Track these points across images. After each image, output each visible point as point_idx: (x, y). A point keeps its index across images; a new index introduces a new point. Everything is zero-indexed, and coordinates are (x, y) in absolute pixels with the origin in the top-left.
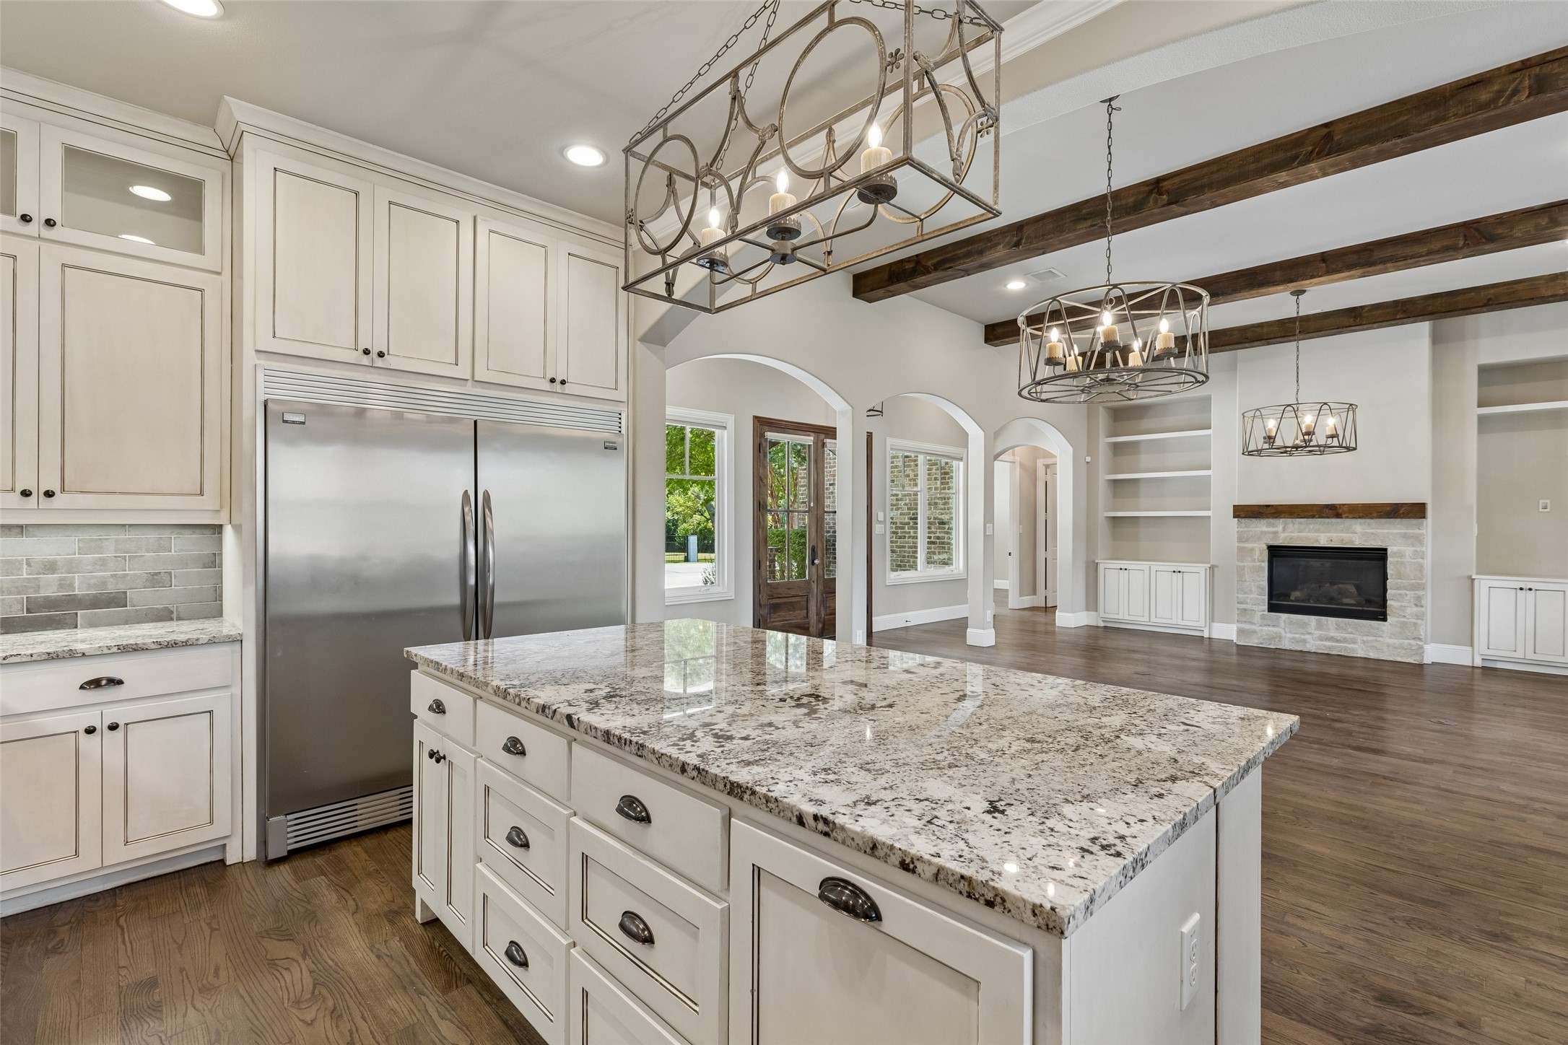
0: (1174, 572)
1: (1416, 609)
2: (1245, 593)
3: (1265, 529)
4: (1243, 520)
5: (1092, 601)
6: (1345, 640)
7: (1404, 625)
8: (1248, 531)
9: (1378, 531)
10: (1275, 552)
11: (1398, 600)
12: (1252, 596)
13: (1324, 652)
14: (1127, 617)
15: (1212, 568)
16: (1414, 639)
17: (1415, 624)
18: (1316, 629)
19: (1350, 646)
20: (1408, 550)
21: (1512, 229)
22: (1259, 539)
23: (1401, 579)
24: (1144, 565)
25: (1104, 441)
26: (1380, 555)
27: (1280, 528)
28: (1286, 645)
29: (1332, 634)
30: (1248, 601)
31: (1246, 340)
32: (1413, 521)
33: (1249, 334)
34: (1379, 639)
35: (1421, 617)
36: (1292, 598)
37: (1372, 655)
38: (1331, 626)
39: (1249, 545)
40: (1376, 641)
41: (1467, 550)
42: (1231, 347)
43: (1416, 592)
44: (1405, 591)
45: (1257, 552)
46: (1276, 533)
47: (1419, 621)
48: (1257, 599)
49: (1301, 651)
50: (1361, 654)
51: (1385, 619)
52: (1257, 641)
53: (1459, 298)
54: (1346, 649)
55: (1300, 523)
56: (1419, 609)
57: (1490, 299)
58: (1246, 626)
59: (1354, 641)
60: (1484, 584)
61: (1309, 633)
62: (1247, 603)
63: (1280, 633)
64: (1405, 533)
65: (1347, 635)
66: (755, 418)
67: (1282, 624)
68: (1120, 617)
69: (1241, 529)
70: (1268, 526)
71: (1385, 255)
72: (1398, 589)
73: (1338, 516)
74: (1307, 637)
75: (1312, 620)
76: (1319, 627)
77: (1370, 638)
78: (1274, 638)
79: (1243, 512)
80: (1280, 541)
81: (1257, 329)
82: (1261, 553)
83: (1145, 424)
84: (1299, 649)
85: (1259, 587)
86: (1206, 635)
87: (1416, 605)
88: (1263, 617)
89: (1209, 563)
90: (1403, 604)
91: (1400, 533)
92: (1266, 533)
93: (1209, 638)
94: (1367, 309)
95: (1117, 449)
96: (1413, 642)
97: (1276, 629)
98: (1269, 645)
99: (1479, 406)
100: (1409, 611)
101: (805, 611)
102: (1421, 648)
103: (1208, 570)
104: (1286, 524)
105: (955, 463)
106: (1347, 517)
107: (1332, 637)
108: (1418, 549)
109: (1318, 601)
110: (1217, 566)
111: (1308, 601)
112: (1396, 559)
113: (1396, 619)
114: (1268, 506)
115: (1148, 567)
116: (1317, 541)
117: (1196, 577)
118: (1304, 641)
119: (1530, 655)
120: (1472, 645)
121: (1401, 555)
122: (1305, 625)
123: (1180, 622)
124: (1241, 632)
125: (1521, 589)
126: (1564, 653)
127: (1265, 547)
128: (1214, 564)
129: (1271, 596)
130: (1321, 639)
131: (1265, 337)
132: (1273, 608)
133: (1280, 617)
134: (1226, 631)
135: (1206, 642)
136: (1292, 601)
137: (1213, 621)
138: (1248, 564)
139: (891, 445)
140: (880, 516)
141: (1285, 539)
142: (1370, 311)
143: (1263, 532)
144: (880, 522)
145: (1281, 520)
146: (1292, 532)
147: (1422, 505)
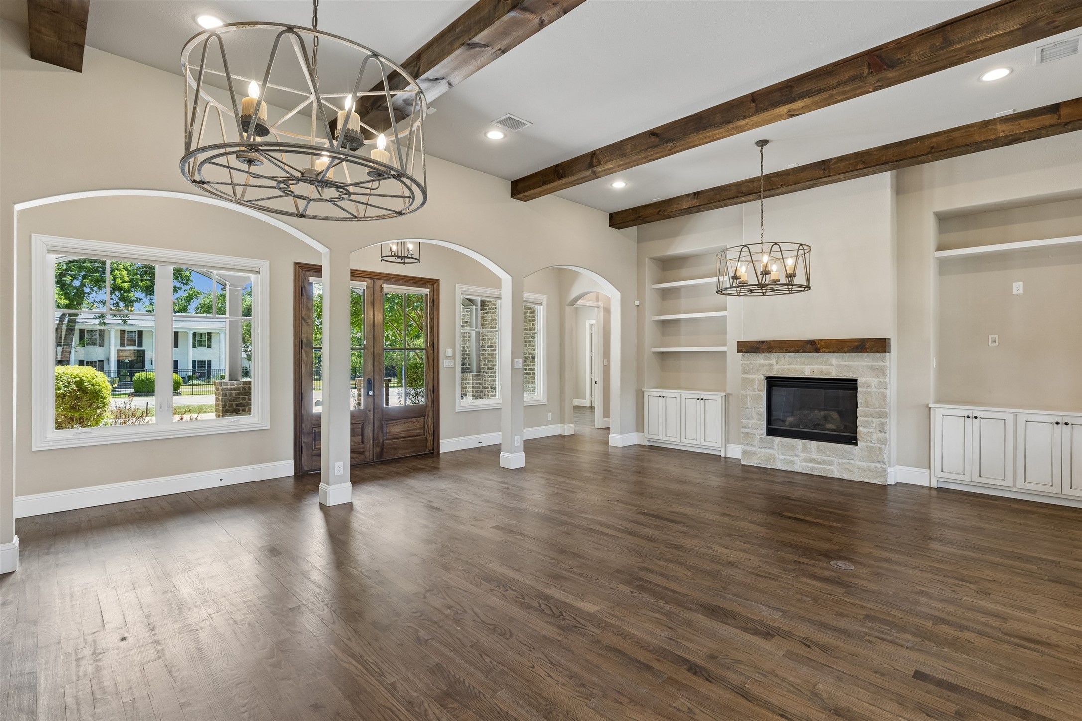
0: (698, 399)
1: (880, 435)
2: (748, 419)
3: (763, 362)
4: (746, 355)
5: (640, 425)
6: (825, 462)
7: (871, 449)
8: (750, 364)
9: (850, 363)
10: (772, 383)
11: (866, 427)
12: (753, 421)
13: (808, 472)
14: (664, 438)
15: (727, 396)
16: (879, 462)
17: (880, 448)
18: (802, 451)
19: (828, 467)
20: (874, 381)
21: (909, 53)
22: (758, 370)
23: (868, 407)
24: (676, 393)
25: (650, 288)
26: (851, 385)
27: (774, 361)
28: (779, 465)
29: (814, 456)
30: (750, 425)
31: (741, 194)
32: (878, 355)
33: (744, 189)
34: (852, 461)
35: (884, 442)
36: (787, 423)
37: (846, 476)
38: (813, 449)
39: (750, 376)
40: (849, 463)
41: (927, 381)
42: (731, 201)
43: (881, 419)
44: (872, 419)
45: (757, 383)
46: (771, 365)
47: (883, 446)
48: (756, 424)
49: (791, 471)
50: (836, 474)
51: (856, 444)
52: (756, 462)
53: (908, 148)
54: (825, 470)
55: (789, 357)
56: (883, 435)
57: (932, 148)
58: (749, 448)
59: (831, 463)
60: (939, 411)
61: (797, 455)
62: (749, 428)
63: (774, 455)
64: (872, 366)
65: (826, 458)
66: (296, 264)
67: (776, 447)
68: (660, 437)
69: (744, 363)
70: (765, 360)
71: (802, 90)
72: (866, 416)
73: (817, 350)
74: (795, 458)
75: (799, 443)
76: (804, 449)
77: (844, 461)
78: (770, 459)
79: (747, 348)
80: (774, 374)
81: (750, 184)
82: (761, 384)
83: (684, 272)
84: (789, 469)
85: (758, 414)
86: (723, 455)
87: (881, 431)
88: (761, 440)
89: (725, 391)
90: (870, 430)
91: (868, 366)
92: (763, 365)
93: (725, 457)
94: (834, 161)
95: (665, 294)
96: (878, 465)
97: (771, 451)
98: (766, 464)
99: (939, 249)
100: (875, 436)
101: (360, 437)
102: (885, 470)
103: (724, 398)
104: (778, 358)
105: (537, 307)
106: (824, 352)
107: (814, 459)
108: (882, 380)
109: (806, 426)
110: (730, 395)
111: (798, 426)
112: (864, 390)
113: (865, 444)
114: (763, 342)
115: (680, 395)
116: (803, 373)
117: (715, 403)
118: (793, 462)
119: (976, 479)
120: (929, 468)
121: (868, 385)
122: (793, 448)
123: (703, 443)
124: (745, 452)
125: (968, 417)
126: (1004, 477)
127: (762, 378)
128: (729, 392)
129: (769, 421)
130: (805, 460)
131: (755, 191)
132: (771, 432)
133: (775, 440)
134: (734, 451)
135: (723, 461)
136: (786, 426)
137: (728, 443)
138: (750, 393)
139: (462, 291)
140: (450, 352)
141: (778, 371)
142: (836, 163)
143: (760, 365)
144: (449, 357)
145: (775, 354)
146: (783, 365)
147: (884, 340)
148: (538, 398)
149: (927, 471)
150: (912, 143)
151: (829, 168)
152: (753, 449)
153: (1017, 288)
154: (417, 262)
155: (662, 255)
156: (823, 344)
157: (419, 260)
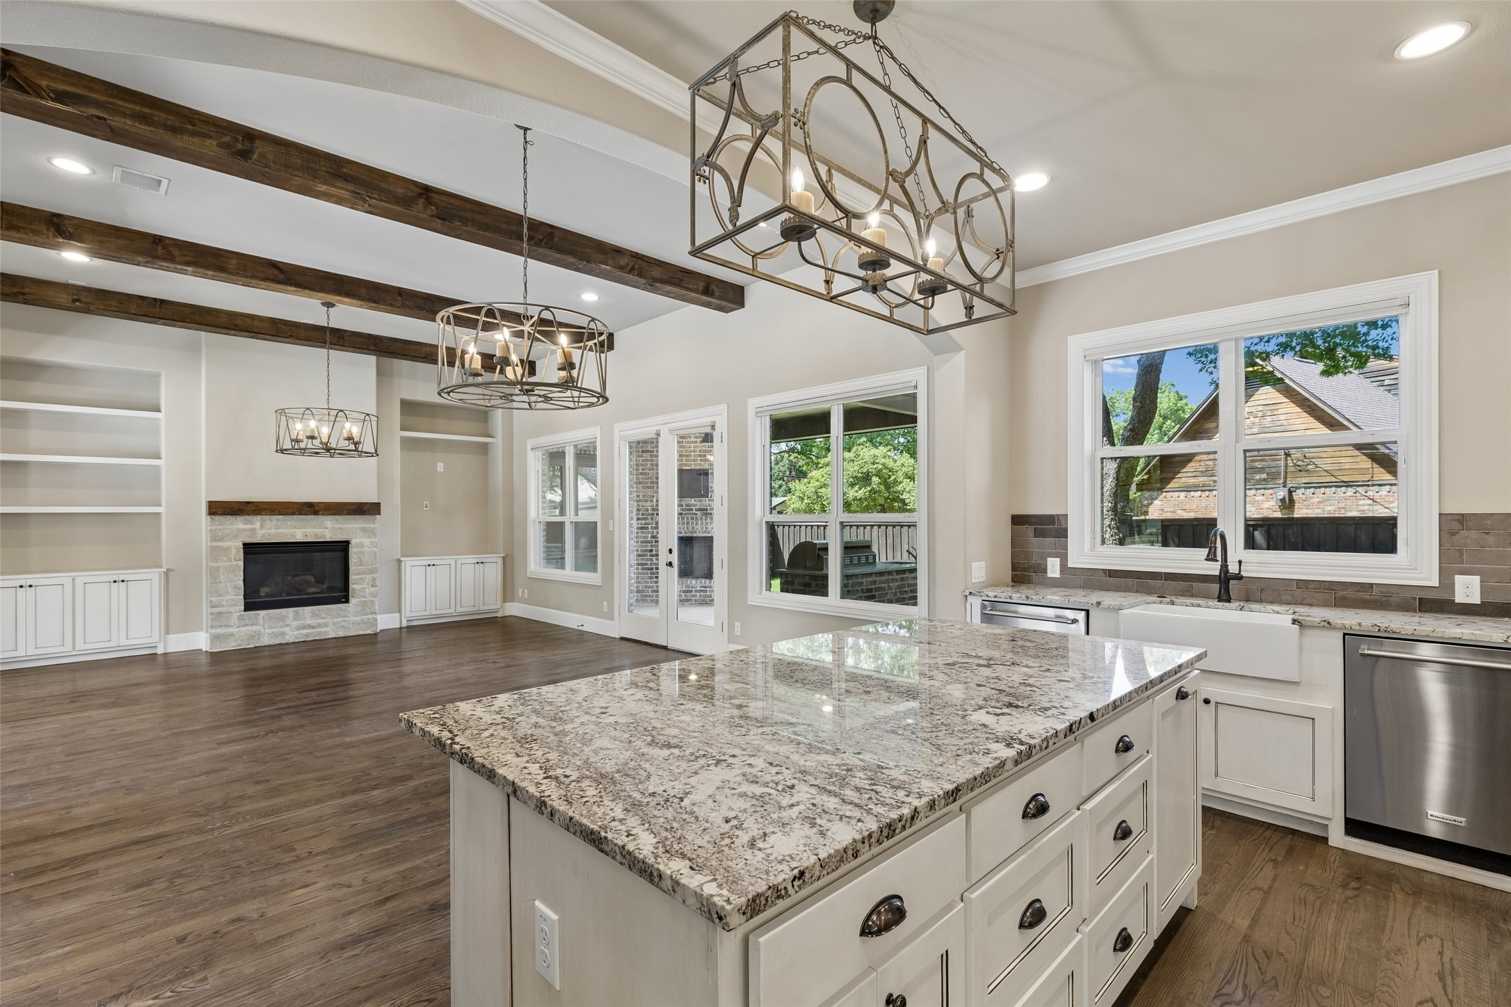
0: (115, 582)
1: (373, 589)
2: (220, 595)
3: (241, 526)
4: (217, 518)
6: (320, 625)
7: (364, 603)
8: (223, 529)
9: (345, 526)
10: (251, 549)
11: (360, 584)
12: (229, 597)
13: (300, 640)
15: (167, 573)
16: (371, 614)
17: (372, 601)
18: (294, 620)
19: (322, 630)
20: (366, 541)
22: (236, 536)
23: (360, 566)
24: (65, 578)
26: (342, 548)
27: (257, 525)
28: (266, 641)
29: (308, 622)
30: (222, 603)
32: (370, 517)
34: (346, 619)
35: (374, 595)
36: (262, 594)
37: (341, 634)
38: (307, 615)
39: (224, 544)
40: (343, 621)
41: (397, 538)
43: (373, 575)
44: (362, 576)
45: (234, 551)
46: (253, 530)
47: (374, 598)
48: (233, 600)
49: (280, 644)
50: (332, 635)
51: (347, 601)
52: (234, 644)
54: (319, 633)
55: (278, 520)
56: (375, 588)
58: (222, 631)
59: (326, 625)
60: (408, 563)
61: (287, 625)
62: (223, 606)
63: (259, 631)
64: (364, 527)
65: (321, 621)
67: (261, 621)
69: (214, 528)
70: (245, 523)
72: (360, 574)
73: (316, 513)
74: (286, 629)
75: (290, 612)
76: (296, 617)
77: (339, 620)
78: (254, 637)
79: (218, 509)
80: (258, 539)
82: (238, 552)
84: (278, 642)
85: (236, 587)
86: (161, 651)
87: (373, 586)
88: (240, 618)
89: (160, 567)
90: (361, 586)
91: (360, 528)
92: (243, 530)
93: (164, 654)
94: (348, 333)
96: (370, 616)
97: (254, 628)
98: (248, 644)
99: (400, 428)
100: (367, 591)
102: (376, 620)
103: (162, 576)
104: (264, 521)
106: (323, 514)
107: (308, 625)
108: (373, 540)
109: (289, 594)
110: (172, 570)
111: (279, 595)
113: (358, 600)
114: (247, 503)
115: (71, 579)
116: (294, 536)
117: (147, 584)
118: (283, 634)
119: (434, 612)
120: (400, 611)
121: (361, 545)
122: (284, 617)
123: (124, 642)
124: (215, 638)
125: (429, 565)
127: (241, 545)
128: (170, 567)
129: (245, 597)
130: (298, 628)
132: (249, 607)
133: (259, 614)
134: (191, 641)
135: (160, 659)
136: (265, 597)
137: (169, 634)
138: (223, 564)
141: (263, 535)
142: (349, 336)
143: (238, 530)
145: (259, 517)
146: (270, 529)
147: (379, 504)
149: (398, 614)
151: (343, 338)
152: (230, 630)
153: (440, 467)
156: (322, 507)
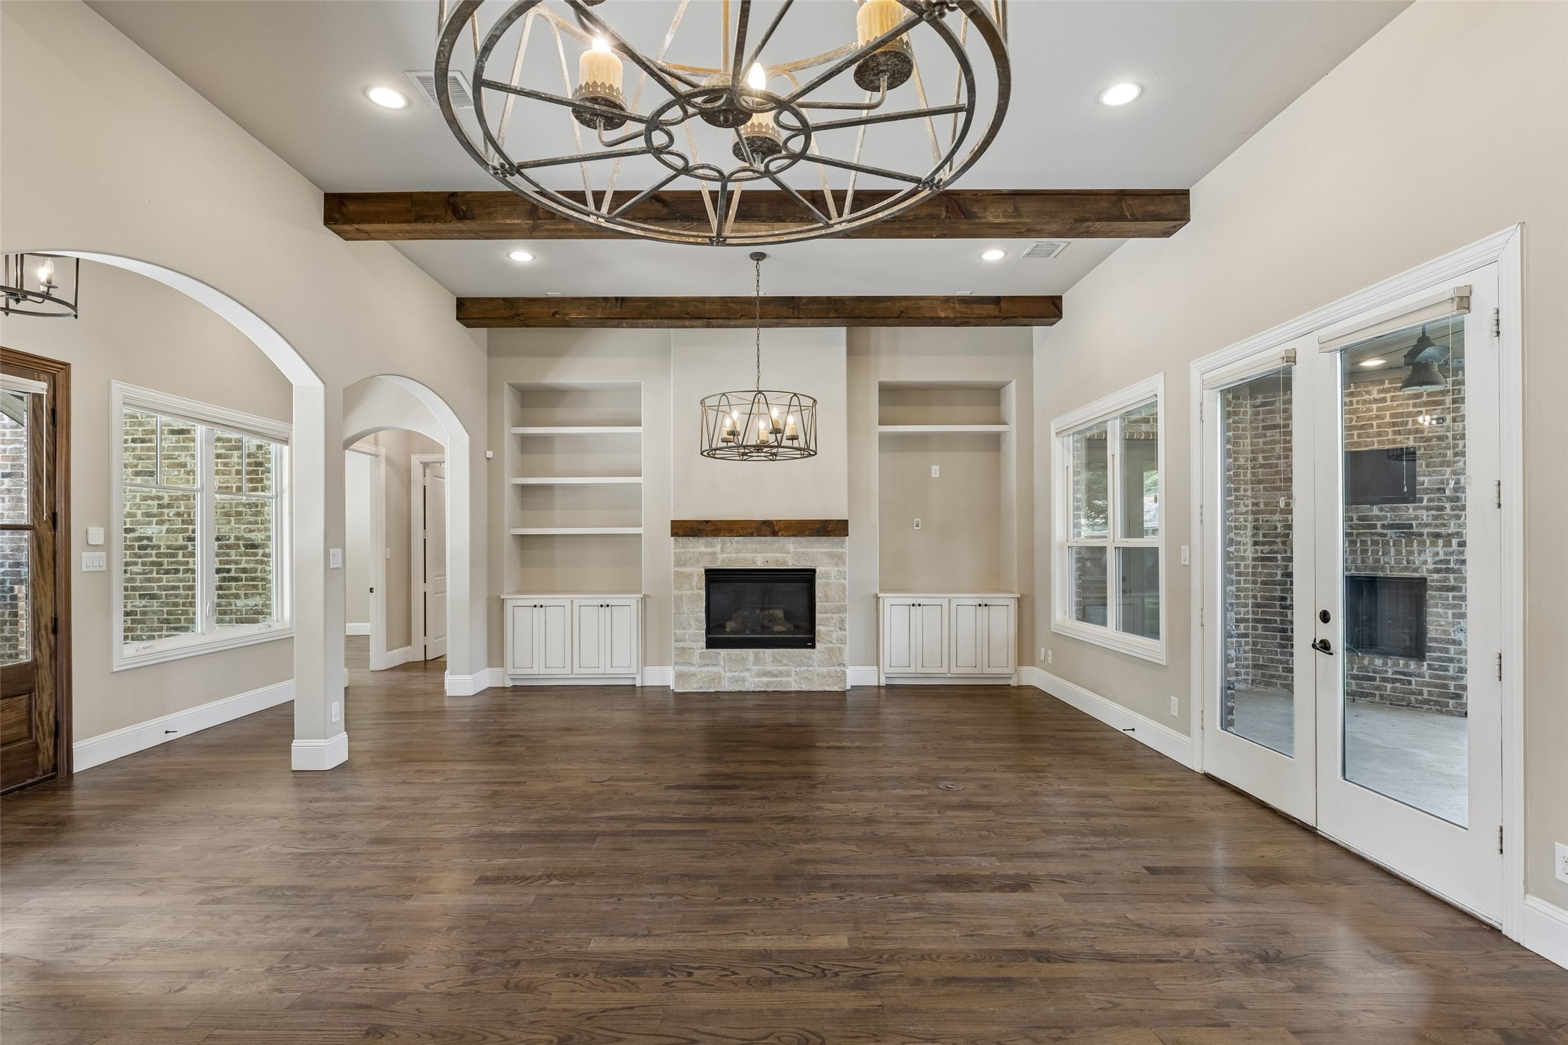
0: (602, 606)
1: (840, 633)
2: (684, 628)
3: (703, 549)
4: (680, 539)
5: (496, 652)
6: (781, 674)
7: (830, 651)
8: (686, 552)
9: (809, 550)
10: (714, 577)
11: (826, 625)
12: (690, 631)
13: (761, 690)
14: (543, 671)
15: (644, 598)
16: (839, 665)
17: (840, 649)
18: (754, 664)
19: (784, 679)
20: (833, 570)
21: (985, 209)
22: (696, 561)
23: (828, 601)
24: (564, 599)
25: (510, 431)
26: (806, 578)
27: (718, 548)
28: (726, 686)
29: (769, 668)
30: (687, 637)
31: (686, 316)
32: (837, 539)
33: (690, 309)
34: (810, 668)
35: (842, 641)
36: (728, 630)
37: (805, 687)
38: (768, 660)
39: (687, 570)
40: (808, 671)
41: (872, 569)
42: (670, 322)
43: (841, 615)
44: (831, 615)
45: (696, 578)
46: (714, 554)
47: (843, 645)
48: (695, 634)
49: (740, 692)
50: (794, 687)
51: (813, 646)
52: (696, 686)
53: (880, 305)
54: (781, 683)
55: (738, 542)
56: (843, 632)
57: (902, 312)
58: (685, 669)
59: (789, 675)
60: (888, 600)
61: (748, 670)
62: (685, 640)
63: (720, 673)
64: (831, 552)
65: (782, 668)
67: (722, 662)
68: (535, 671)
69: (678, 551)
70: (706, 547)
72: (826, 612)
73: (775, 534)
74: (746, 674)
75: (750, 653)
76: (757, 661)
77: (803, 669)
78: (714, 679)
79: (684, 529)
80: (718, 565)
81: (699, 304)
82: (700, 579)
83: (559, 413)
84: (737, 689)
85: (697, 620)
86: (638, 684)
87: (840, 629)
88: (702, 656)
89: (640, 592)
90: (829, 628)
91: (827, 552)
92: (703, 554)
93: (642, 687)
94: (804, 301)
95: (526, 443)
96: (838, 668)
97: (715, 669)
98: (708, 688)
99: (880, 423)
100: (834, 635)
102: (844, 673)
103: (640, 602)
104: (724, 543)
105: (273, 447)
106: (783, 535)
107: (769, 672)
108: (841, 569)
109: (753, 632)
110: (649, 596)
111: (743, 632)
112: (824, 581)
113: (824, 645)
114: (707, 522)
115: (569, 601)
116: (753, 562)
117: (627, 610)
118: (743, 680)
119: (920, 670)
120: (878, 664)
121: (827, 575)
123: (609, 670)
124: (679, 676)
125: (913, 605)
126: (941, 664)
127: (702, 571)
128: (647, 593)
129: (708, 631)
130: (758, 675)
131: (707, 316)
132: (711, 644)
133: (719, 654)
134: (662, 676)
135: (638, 694)
136: (729, 633)
137: (645, 665)
138: (686, 592)
139: (125, 397)
140: (96, 535)
141: (723, 561)
142: (805, 304)
143: (700, 553)
144: (96, 547)
145: (720, 539)
146: (730, 553)
147: (845, 522)
148: (276, 627)
149: (876, 668)
150: (884, 301)
151: (798, 308)
152: (692, 669)
153: (935, 471)
154: (68, 315)
155: (535, 382)
156: (782, 526)
157: (75, 307)
